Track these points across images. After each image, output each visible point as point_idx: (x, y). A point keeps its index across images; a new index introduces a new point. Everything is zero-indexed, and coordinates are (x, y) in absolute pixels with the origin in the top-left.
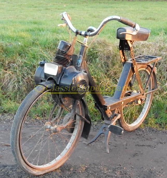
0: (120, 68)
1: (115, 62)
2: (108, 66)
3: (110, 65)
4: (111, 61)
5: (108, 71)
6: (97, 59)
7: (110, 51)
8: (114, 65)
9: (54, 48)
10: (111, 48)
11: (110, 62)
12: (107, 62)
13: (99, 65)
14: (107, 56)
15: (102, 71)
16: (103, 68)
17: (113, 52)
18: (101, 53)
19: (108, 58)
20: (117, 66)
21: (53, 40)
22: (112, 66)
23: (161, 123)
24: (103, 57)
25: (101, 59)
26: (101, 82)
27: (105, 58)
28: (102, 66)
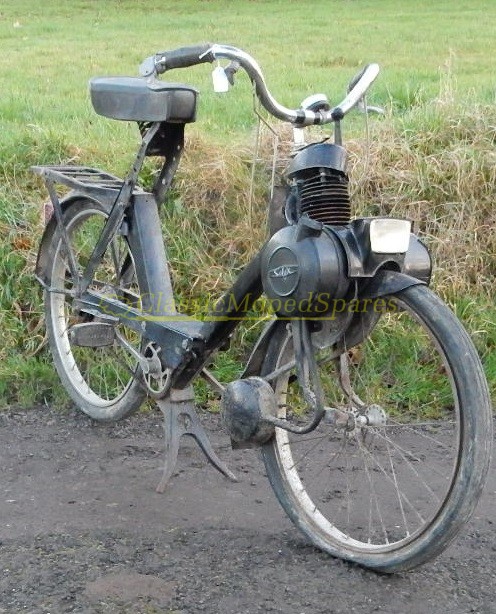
0: (256, 231)
1: (239, 210)
2: (214, 225)
3: (222, 221)
4: (223, 206)
5: (215, 241)
6: (178, 203)
7: (218, 173)
8: (234, 219)
9: (23, 172)
10: (220, 164)
11: (219, 211)
12: (211, 213)
13: (185, 224)
14: (208, 193)
15: (196, 242)
16: (198, 232)
17: (229, 176)
18: (187, 183)
19: (213, 196)
20: (246, 223)
21: (17, 145)
22: (229, 224)
23: (407, 399)
24: (196, 196)
25: (188, 203)
26: (194, 280)
27: (203, 199)
28: (193, 223)
